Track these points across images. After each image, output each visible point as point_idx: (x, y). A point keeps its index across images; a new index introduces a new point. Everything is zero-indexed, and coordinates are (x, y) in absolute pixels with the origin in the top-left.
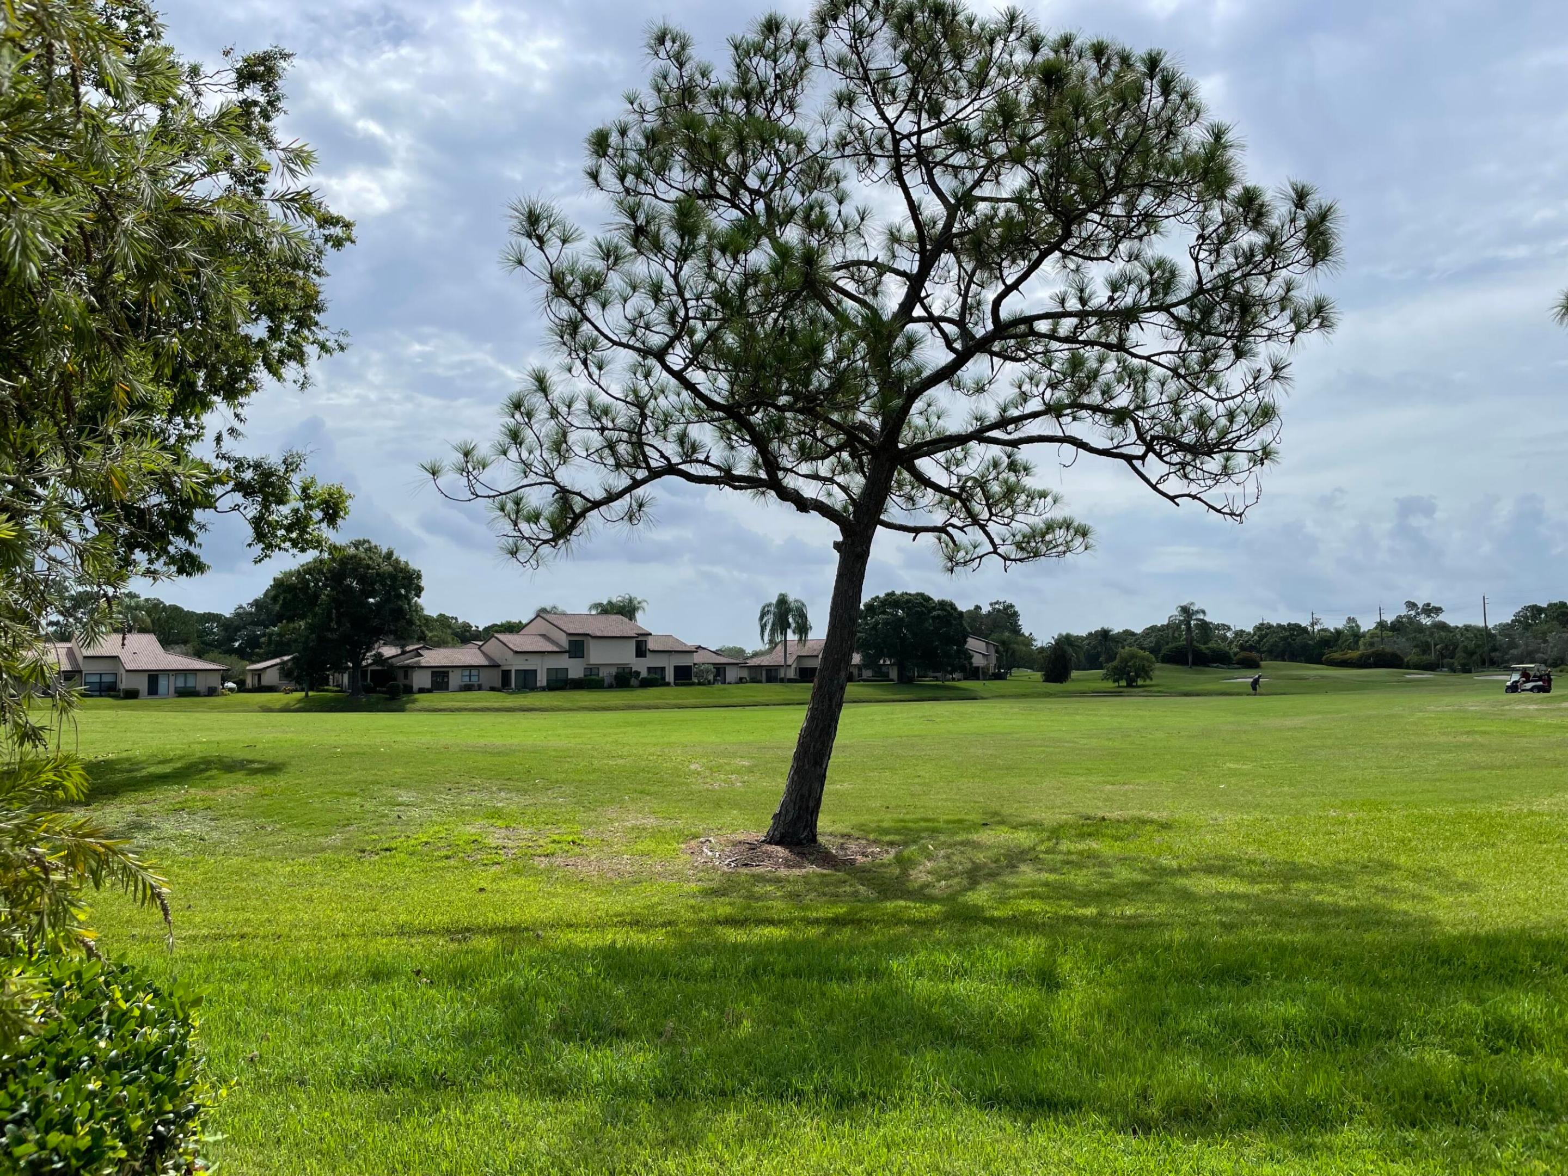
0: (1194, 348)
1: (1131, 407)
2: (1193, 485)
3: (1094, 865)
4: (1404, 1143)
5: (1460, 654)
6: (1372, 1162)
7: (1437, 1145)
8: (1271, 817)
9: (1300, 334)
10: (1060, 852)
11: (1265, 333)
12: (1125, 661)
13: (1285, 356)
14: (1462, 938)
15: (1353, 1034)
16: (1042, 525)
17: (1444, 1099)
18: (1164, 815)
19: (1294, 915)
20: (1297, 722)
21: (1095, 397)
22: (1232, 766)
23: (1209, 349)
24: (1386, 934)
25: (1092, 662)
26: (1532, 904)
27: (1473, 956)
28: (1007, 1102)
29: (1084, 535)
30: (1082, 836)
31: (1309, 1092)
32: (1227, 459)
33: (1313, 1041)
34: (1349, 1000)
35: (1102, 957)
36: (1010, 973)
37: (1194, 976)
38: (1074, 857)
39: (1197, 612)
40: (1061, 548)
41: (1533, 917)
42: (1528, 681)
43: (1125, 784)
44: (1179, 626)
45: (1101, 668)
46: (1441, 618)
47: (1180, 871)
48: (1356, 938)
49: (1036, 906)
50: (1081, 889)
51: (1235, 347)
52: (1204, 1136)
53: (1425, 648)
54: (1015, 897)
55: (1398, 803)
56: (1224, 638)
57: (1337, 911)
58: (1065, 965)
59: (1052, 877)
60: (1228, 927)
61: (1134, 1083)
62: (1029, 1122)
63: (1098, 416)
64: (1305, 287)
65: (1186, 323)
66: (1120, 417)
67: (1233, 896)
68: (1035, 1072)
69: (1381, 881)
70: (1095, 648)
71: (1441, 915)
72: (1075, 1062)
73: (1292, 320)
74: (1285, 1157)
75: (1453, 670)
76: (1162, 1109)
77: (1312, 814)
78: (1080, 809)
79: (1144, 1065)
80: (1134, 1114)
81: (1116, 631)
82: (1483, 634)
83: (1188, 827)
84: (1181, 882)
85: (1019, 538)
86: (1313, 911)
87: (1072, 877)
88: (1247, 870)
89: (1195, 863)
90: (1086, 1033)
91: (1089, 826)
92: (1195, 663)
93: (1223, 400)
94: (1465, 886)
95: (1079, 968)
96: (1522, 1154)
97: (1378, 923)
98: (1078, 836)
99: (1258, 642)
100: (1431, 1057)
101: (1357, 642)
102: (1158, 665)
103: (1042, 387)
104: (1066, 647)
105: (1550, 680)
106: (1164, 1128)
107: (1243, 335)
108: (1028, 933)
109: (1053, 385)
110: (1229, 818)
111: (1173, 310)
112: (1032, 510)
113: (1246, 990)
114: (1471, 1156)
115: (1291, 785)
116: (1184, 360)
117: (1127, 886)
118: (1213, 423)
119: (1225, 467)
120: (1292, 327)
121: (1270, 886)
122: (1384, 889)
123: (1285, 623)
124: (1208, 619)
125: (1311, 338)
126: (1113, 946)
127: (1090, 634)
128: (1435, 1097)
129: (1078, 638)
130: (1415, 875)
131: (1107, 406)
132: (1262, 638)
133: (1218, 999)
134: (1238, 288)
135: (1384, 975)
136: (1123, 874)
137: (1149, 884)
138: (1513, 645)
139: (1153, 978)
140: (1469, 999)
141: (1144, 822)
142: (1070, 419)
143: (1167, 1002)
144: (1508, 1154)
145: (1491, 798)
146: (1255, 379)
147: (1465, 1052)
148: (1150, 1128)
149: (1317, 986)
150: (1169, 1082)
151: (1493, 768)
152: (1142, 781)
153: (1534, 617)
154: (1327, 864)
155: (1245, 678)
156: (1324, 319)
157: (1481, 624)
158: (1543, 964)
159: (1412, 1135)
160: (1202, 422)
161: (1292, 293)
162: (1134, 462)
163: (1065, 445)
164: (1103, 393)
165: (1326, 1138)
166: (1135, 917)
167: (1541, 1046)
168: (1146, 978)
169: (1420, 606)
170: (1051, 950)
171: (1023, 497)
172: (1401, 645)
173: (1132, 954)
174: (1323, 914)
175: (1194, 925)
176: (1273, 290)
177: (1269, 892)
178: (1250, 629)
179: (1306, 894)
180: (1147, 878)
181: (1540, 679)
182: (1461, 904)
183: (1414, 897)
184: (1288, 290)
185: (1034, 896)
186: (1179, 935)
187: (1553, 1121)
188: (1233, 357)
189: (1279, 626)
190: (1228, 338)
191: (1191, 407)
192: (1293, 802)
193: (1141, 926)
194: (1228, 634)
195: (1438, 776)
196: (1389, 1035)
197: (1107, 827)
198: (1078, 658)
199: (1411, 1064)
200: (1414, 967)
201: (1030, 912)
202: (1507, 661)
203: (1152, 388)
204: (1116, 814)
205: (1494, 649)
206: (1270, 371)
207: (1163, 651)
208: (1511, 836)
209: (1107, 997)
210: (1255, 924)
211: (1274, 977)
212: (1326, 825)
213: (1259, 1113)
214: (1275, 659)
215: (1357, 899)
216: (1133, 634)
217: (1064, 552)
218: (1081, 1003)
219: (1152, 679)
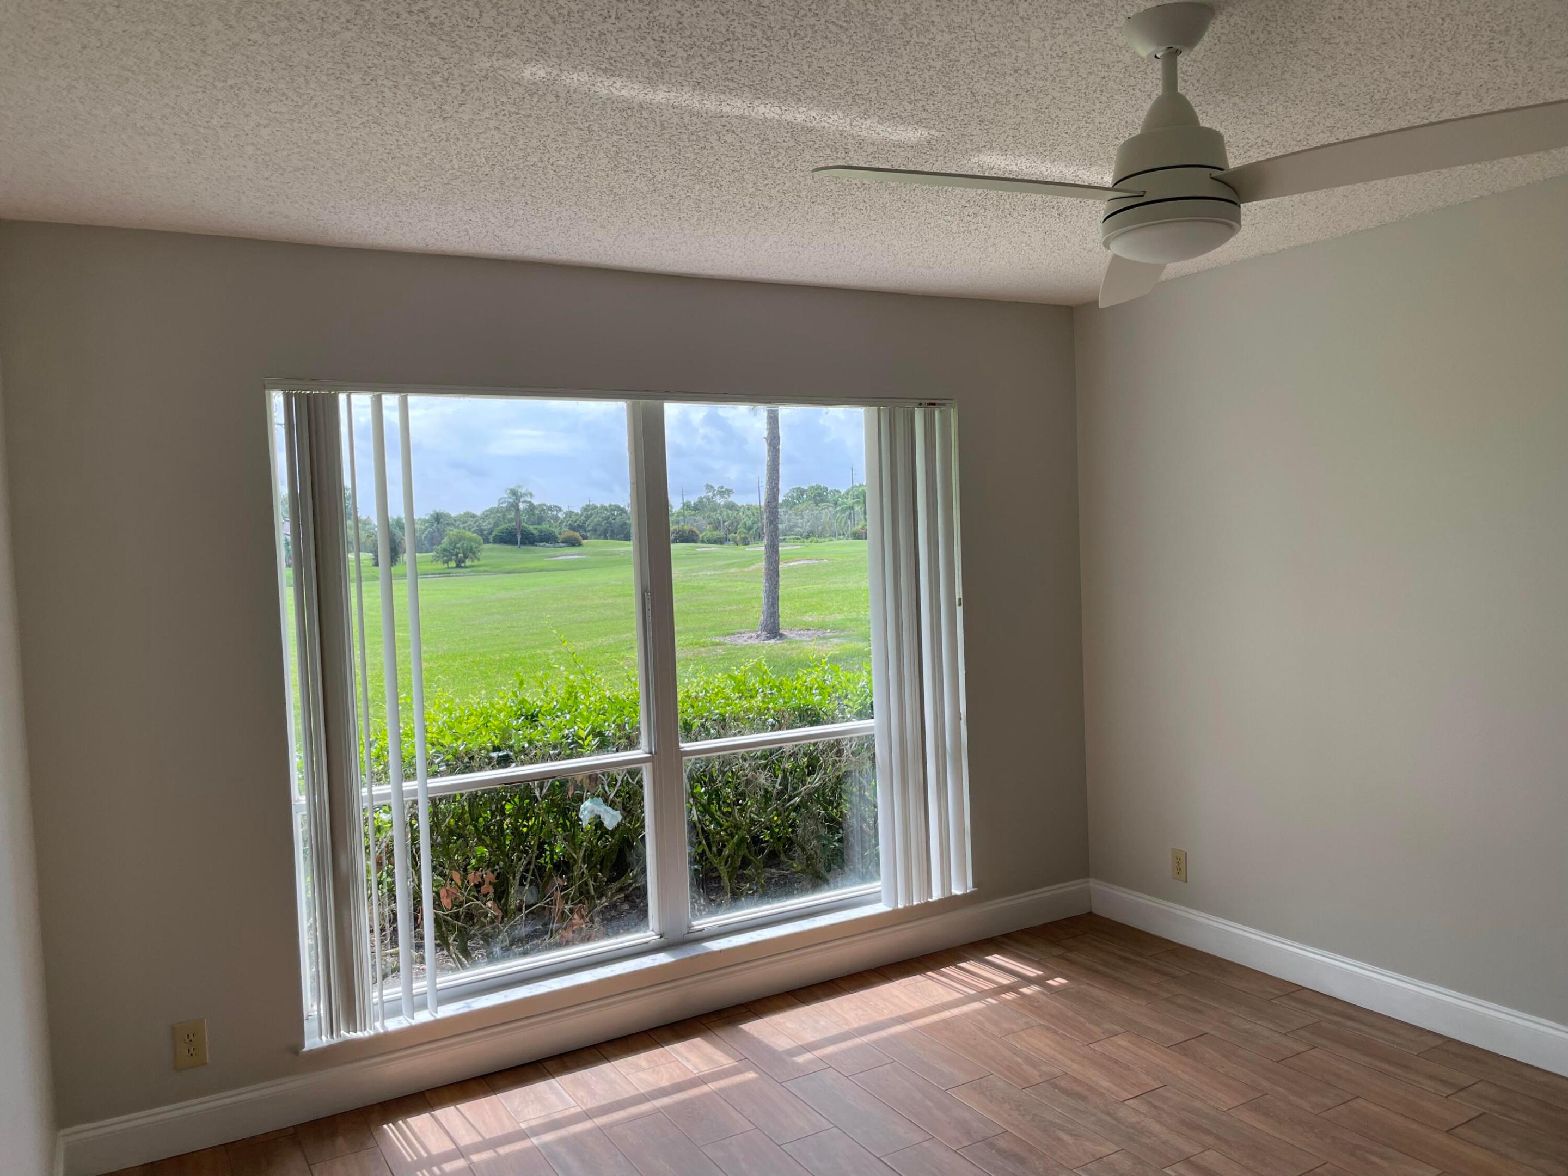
5: (741, 529)
12: (453, 543)
39: (525, 495)
44: (508, 509)
45: (431, 551)
46: (732, 499)
53: (717, 526)
56: (556, 518)
75: (735, 543)
82: (758, 513)
92: (523, 543)
99: (585, 522)
102: (487, 546)
123: (607, 505)
124: (535, 501)
132: (587, 517)
155: (567, 556)
169: (716, 488)
172: (699, 522)
178: (577, 510)
189: (602, 507)
194: (560, 515)
207: (495, 533)
214: (598, 537)
216: (474, 516)
219: (479, 559)
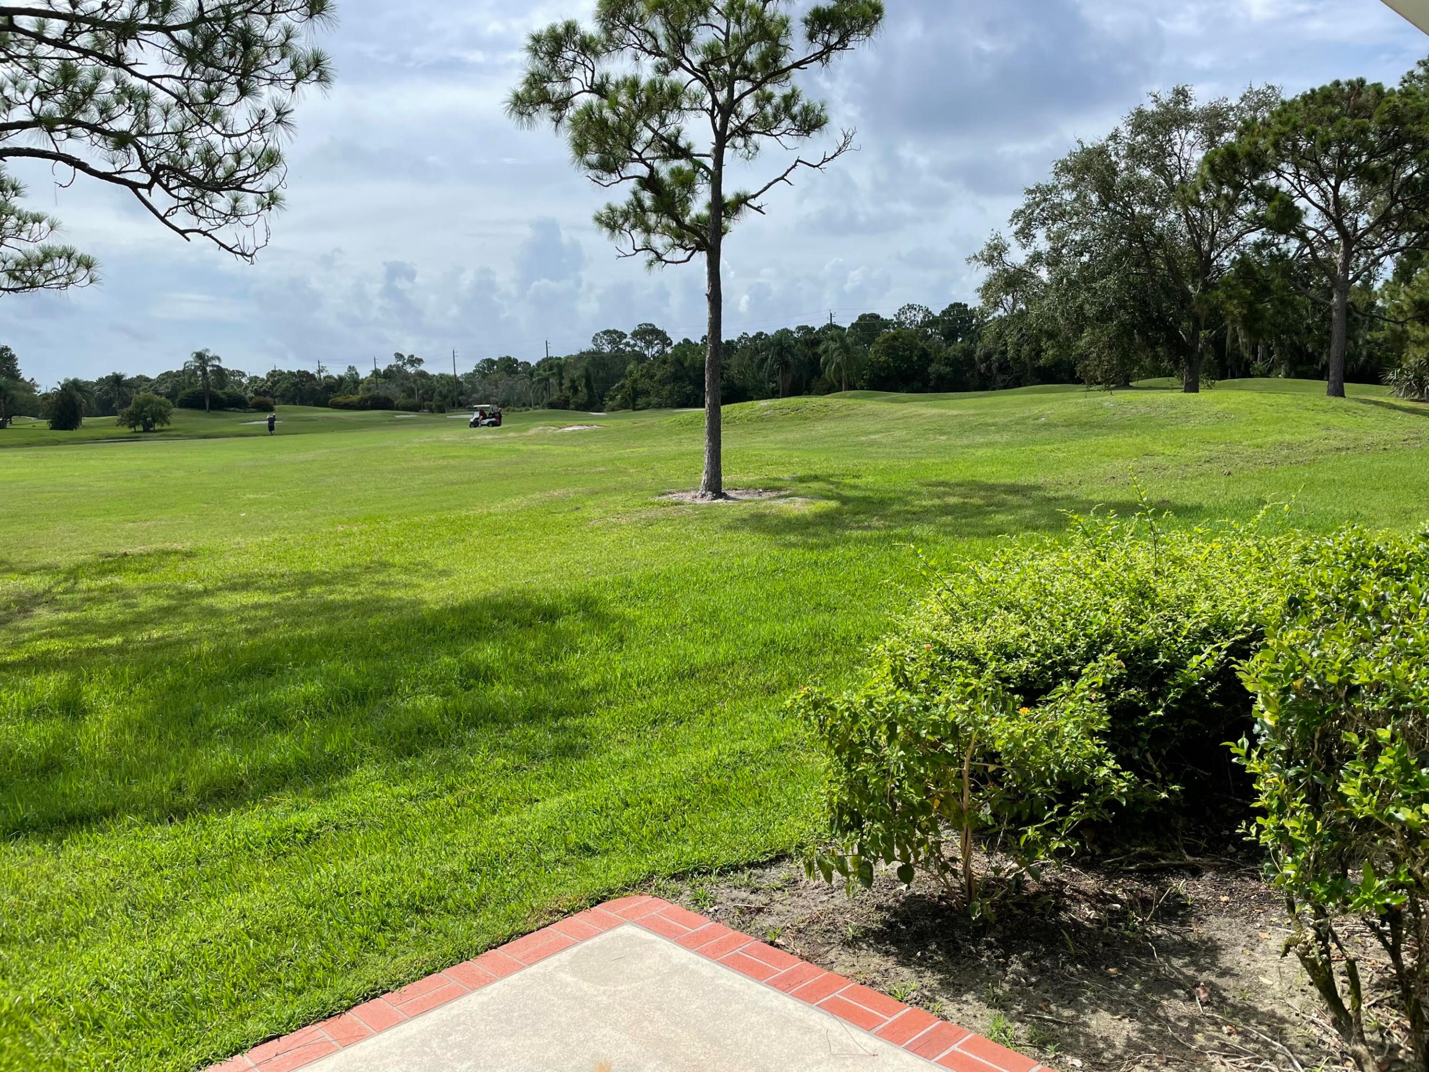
0: (197, 76)
1: (133, 133)
2: (202, 222)
3: (118, 598)
4: (404, 770)
5: (436, 397)
6: (380, 790)
7: (428, 765)
8: (289, 536)
9: (300, 84)
10: (80, 591)
11: (268, 76)
12: (140, 406)
13: (288, 101)
14: (442, 611)
15: (361, 697)
16: (38, 253)
17: (433, 730)
18: (188, 545)
19: (311, 614)
20: (310, 456)
21: (93, 115)
22: (251, 496)
23: (213, 81)
24: (386, 617)
25: (105, 408)
26: (491, 579)
27: (452, 623)
28: (35, 829)
29: (88, 266)
30: (103, 573)
31: (327, 749)
32: (236, 200)
33: (329, 710)
34: (358, 672)
35: (130, 678)
36: (29, 710)
37: (223, 678)
38: (96, 594)
39: (213, 358)
40: (62, 280)
41: (492, 589)
42: (485, 418)
43: (146, 520)
44: (194, 372)
45: (115, 414)
46: (423, 367)
47: (206, 592)
48: (362, 623)
49: (55, 644)
50: (104, 622)
51: (239, 84)
52: (237, 807)
53: (411, 393)
54: (30, 640)
55: (393, 515)
56: (240, 384)
57: (346, 606)
58: (91, 693)
59: (71, 616)
60: (250, 633)
61: (168, 780)
62: (59, 841)
63: (96, 137)
64: (304, 38)
65: (188, 50)
66: (122, 140)
67: (256, 607)
68: (64, 795)
69: (380, 577)
70: (107, 393)
71: (427, 596)
72: (106, 775)
73: (292, 68)
74: (309, 804)
75: (432, 411)
76: (197, 795)
77: (324, 530)
78: (100, 549)
79: (178, 762)
80: (170, 805)
81: (128, 377)
82: (452, 382)
83: (212, 553)
84: (207, 601)
85: (10, 265)
86: (328, 608)
87: (94, 612)
88: (268, 583)
89: (220, 584)
90: (116, 748)
91: (110, 563)
92: (212, 408)
93: (230, 136)
94: (444, 573)
95: (107, 693)
96: (487, 757)
97: (379, 610)
98: (97, 574)
99: (271, 388)
100: (421, 703)
101: (356, 388)
102: (175, 410)
103: (28, 95)
104: (75, 392)
105: (500, 417)
106: (199, 810)
107: (246, 74)
108: (48, 671)
109: (43, 95)
110: (251, 542)
111: (173, 33)
112: (24, 235)
113: (271, 680)
114: (453, 766)
115: (305, 509)
116: (188, 88)
117: (154, 612)
118: (220, 161)
119: (234, 208)
120: (292, 75)
121: (289, 594)
122: (383, 584)
123: (295, 370)
124: (223, 365)
125: (309, 90)
126: (141, 666)
127: (101, 380)
128: (425, 730)
129: (87, 383)
130: (406, 569)
131: (106, 127)
132: (275, 383)
133: (246, 693)
134: (239, 23)
135: (385, 648)
136: (147, 603)
137: (175, 608)
138: (474, 390)
139: (183, 687)
140: (449, 654)
141: (168, 553)
142: (64, 136)
143: (198, 704)
144: (479, 759)
145: (460, 506)
146: (260, 119)
147: (447, 693)
148: (186, 814)
149: (331, 666)
150: (202, 771)
151: (462, 483)
152: (165, 517)
153: (489, 369)
154: (337, 569)
155: (261, 421)
156: (321, 73)
157: (452, 373)
158: (500, 620)
159: (408, 763)
160: (209, 160)
161: (291, 41)
162: (140, 190)
163: (59, 162)
164: (101, 112)
165: (342, 781)
166: (163, 638)
167: (499, 678)
168: (176, 689)
169: (406, 357)
170: (74, 683)
171: (13, 220)
172: (393, 390)
173: (161, 670)
174: (335, 610)
175: (221, 636)
176: (274, 34)
177: (289, 598)
178: (263, 375)
179: (320, 596)
180: (174, 602)
181: (493, 416)
182: (442, 586)
183: (406, 586)
184: (288, 37)
185: (52, 636)
186: (206, 647)
187: (509, 728)
188: (237, 93)
189: (290, 373)
190: (231, 74)
191: (198, 141)
192: (307, 522)
193: (170, 645)
194: (243, 380)
195: (422, 492)
196: (390, 692)
197: (129, 562)
198: (88, 403)
199: (407, 711)
200: (408, 638)
201: (48, 651)
202: (470, 403)
203: (155, 113)
204: (138, 549)
205: (461, 394)
206: (274, 115)
207: (180, 397)
208: (476, 533)
209: (137, 712)
210: (277, 626)
211: (295, 665)
212: (335, 538)
213: (285, 776)
214: (287, 403)
215: (362, 594)
216: (147, 380)
217: (67, 284)
218: (110, 724)
219: (169, 424)
